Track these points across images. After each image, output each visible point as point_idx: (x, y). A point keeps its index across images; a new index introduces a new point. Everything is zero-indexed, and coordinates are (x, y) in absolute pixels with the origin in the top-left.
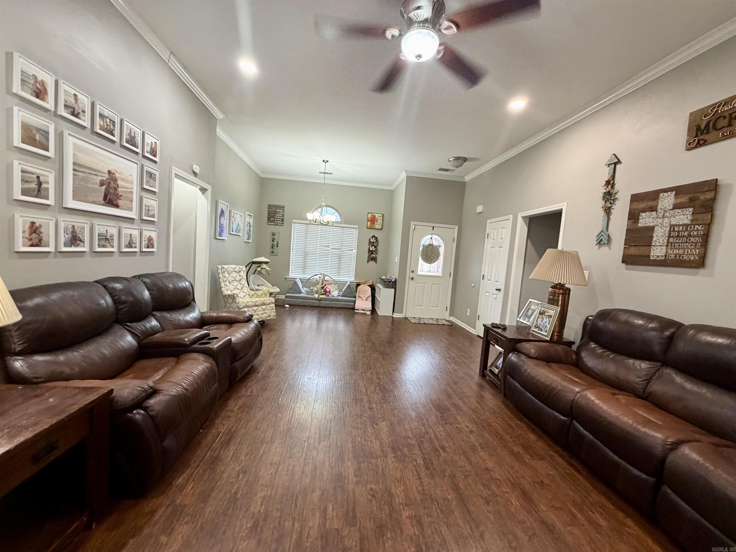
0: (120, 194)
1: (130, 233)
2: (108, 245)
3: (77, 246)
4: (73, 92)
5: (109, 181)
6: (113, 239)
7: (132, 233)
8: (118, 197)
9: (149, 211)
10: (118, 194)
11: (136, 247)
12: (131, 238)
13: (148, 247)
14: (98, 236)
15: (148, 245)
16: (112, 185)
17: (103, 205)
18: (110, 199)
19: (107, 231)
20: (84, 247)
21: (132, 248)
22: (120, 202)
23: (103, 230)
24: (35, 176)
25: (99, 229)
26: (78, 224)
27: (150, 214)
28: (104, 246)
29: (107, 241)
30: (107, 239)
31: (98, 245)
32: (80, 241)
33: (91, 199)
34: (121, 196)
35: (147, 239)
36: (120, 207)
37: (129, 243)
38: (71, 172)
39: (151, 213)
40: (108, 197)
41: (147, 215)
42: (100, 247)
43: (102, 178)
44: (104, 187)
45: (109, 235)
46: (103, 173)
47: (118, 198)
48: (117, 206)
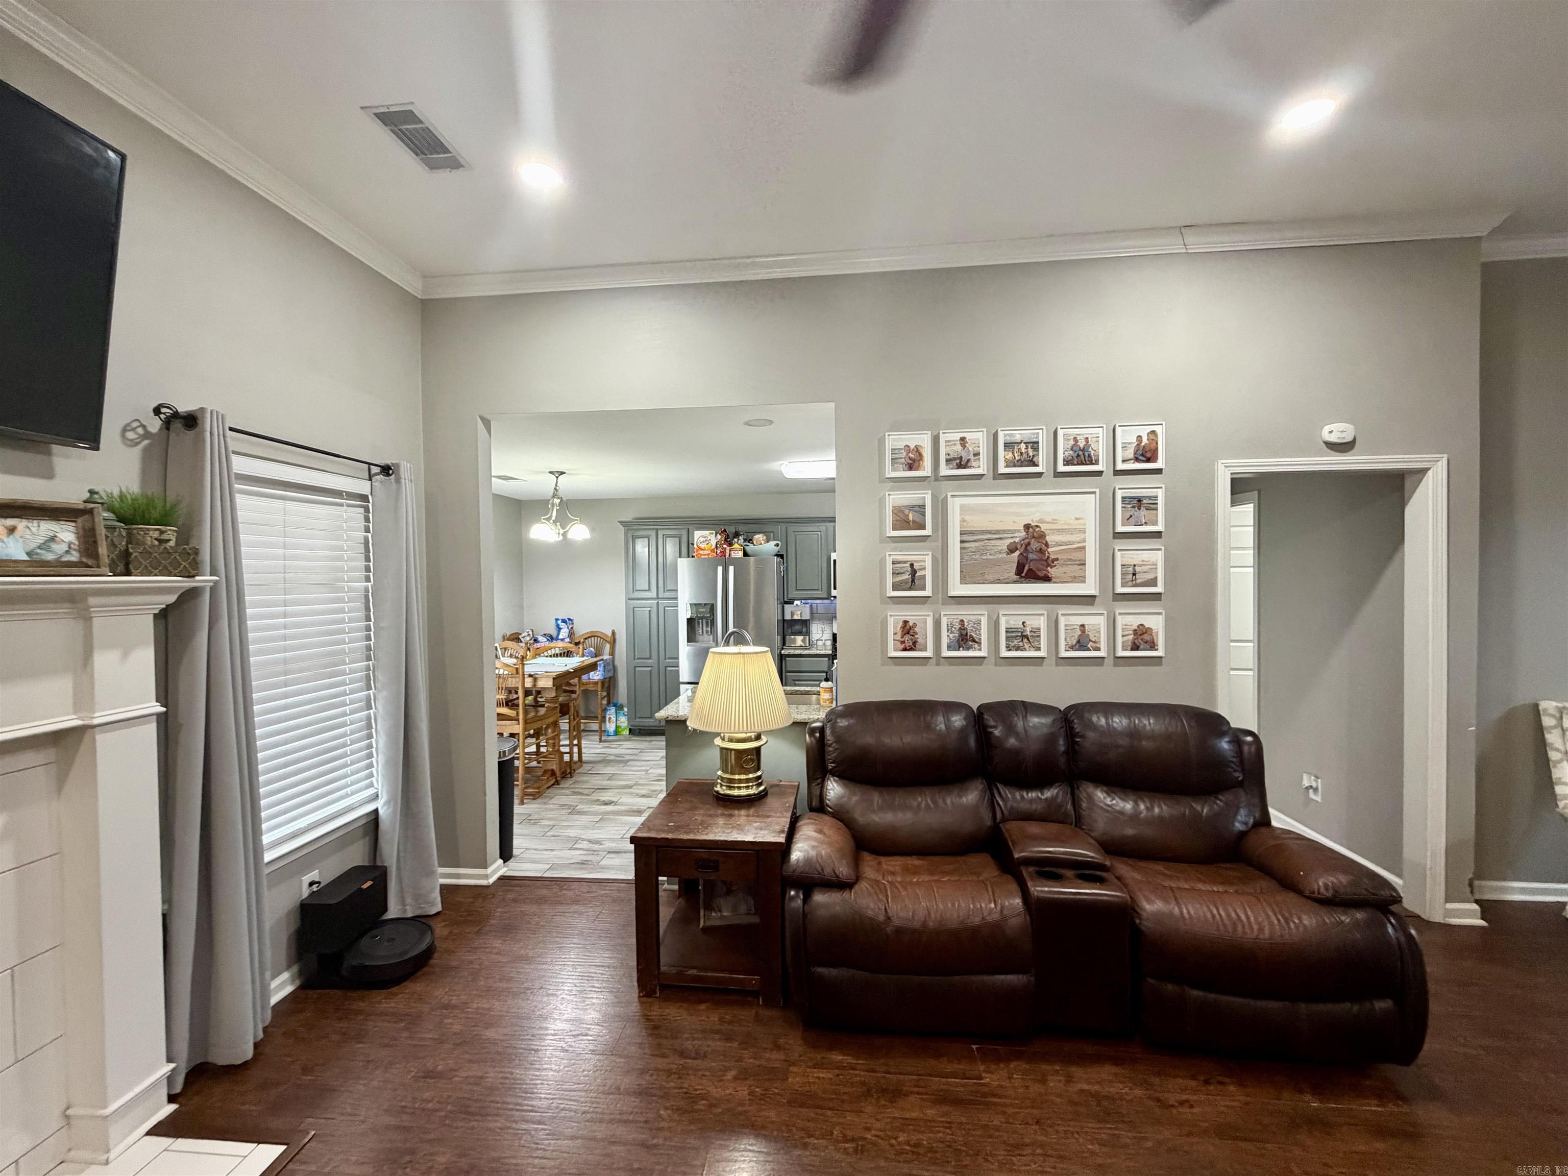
0: (1052, 557)
1: (1081, 623)
2: (1026, 646)
3: (968, 649)
4: (958, 436)
5: (1027, 541)
6: (1039, 636)
7: (1085, 623)
8: (1049, 562)
9: (1134, 574)
10: (1048, 557)
11: (1098, 649)
12: (1083, 631)
13: (1135, 647)
14: (1006, 632)
15: (1134, 643)
16: (1035, 545)
17: (1015, 582)
18: (1030, 570)
19: (1024, 623)
20: (980, 650)
21: (1088, 650)
22: (1052, 572)
23: (1016, 623)
24: (908, 565)
25: (1007, 622)
26: (972, 617)
27: (1138, 581)
28: (1018, 649)
29: (1025, 640)
30: (1024, 637)
31: (1007, 647)
32: (974, 641)
33: (991, 577)
34: (1057, 559)
35: (1131, 632)
36: (1054, 580)
37: (1078, 642)
38: (958, 545)
39: (1141, 578)
40: (1026, 568)
41: (1130, 584)
42: (1010, 650)
43: (1012, 540)
44: (1017, 553)
45: (1028, 629)
47: (1048, 565)
48: (1047, 579)
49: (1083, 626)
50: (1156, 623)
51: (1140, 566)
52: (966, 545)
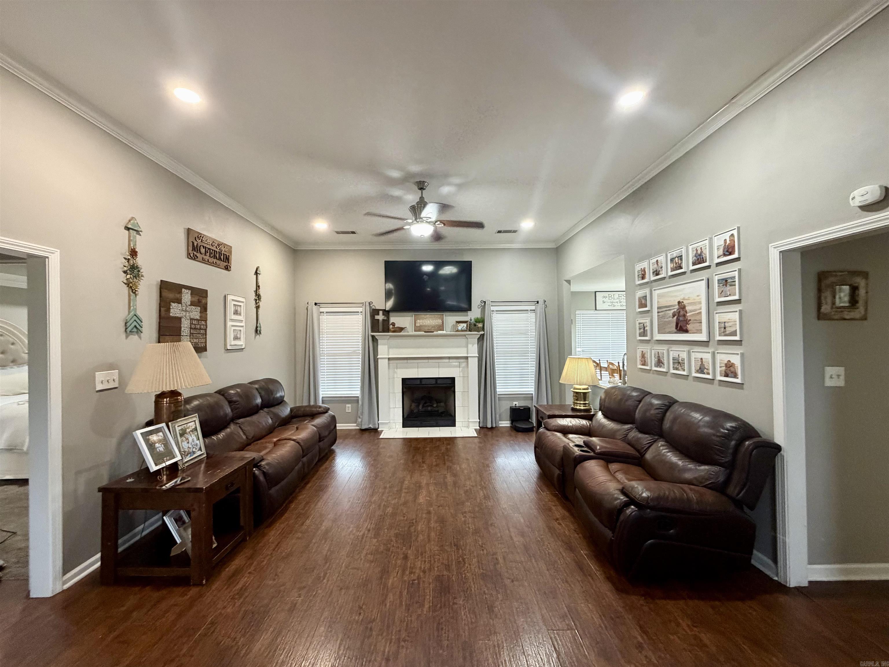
0: (689, 319)
1: (701, 357)
2: (680, 368)
3: (661, 367)
4: (655, 260)
5: (679, 310)
6: (684, 363)
7: (703, 358)
8: (687, 322)
9: (725, 328)
10: (687, 319)
11: (708, 374)
12: (702, 362)
13: (727, 375)
14: (673, 360)
15: (725, 372)
16: (682, 313)
17: (676, 333)
18: (680, 326)
19: (679, 355)
20: (664, 368)
21: (704, 373)
22: (689, 327)
23: (676, 355)
24: (642, 325)
25: (673, 355)
26: (661, 351)
27: (727, 332)
28: (677, 369)
29: (679, 365)
30: (679, 363)
31: (673, 368)
32: (662, 363)
33: (667, 330)
34: (690, 320)
35: (724, 365)
36: (690, 332)
37: (700, 368)
38: (656, 314)
39: (729, 330)
40: (679, 325)
41: (723, 334)
42: (674, 369)
43: (673, 311)
44: (675, 318)
45: (680, 359)
46: (675, 305)
47: (687, 324)
48: (686, 331)
49: (702, 359)
50: (736, 360)
51: (728, 322)
52: (660, 314)
